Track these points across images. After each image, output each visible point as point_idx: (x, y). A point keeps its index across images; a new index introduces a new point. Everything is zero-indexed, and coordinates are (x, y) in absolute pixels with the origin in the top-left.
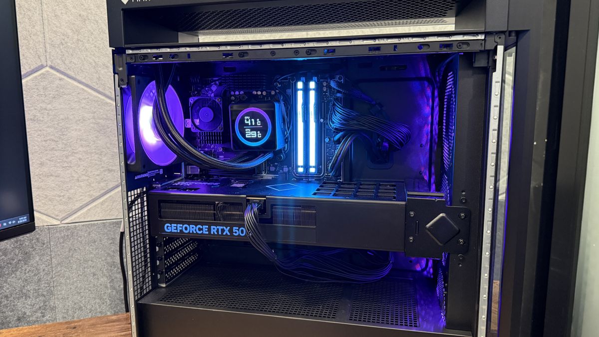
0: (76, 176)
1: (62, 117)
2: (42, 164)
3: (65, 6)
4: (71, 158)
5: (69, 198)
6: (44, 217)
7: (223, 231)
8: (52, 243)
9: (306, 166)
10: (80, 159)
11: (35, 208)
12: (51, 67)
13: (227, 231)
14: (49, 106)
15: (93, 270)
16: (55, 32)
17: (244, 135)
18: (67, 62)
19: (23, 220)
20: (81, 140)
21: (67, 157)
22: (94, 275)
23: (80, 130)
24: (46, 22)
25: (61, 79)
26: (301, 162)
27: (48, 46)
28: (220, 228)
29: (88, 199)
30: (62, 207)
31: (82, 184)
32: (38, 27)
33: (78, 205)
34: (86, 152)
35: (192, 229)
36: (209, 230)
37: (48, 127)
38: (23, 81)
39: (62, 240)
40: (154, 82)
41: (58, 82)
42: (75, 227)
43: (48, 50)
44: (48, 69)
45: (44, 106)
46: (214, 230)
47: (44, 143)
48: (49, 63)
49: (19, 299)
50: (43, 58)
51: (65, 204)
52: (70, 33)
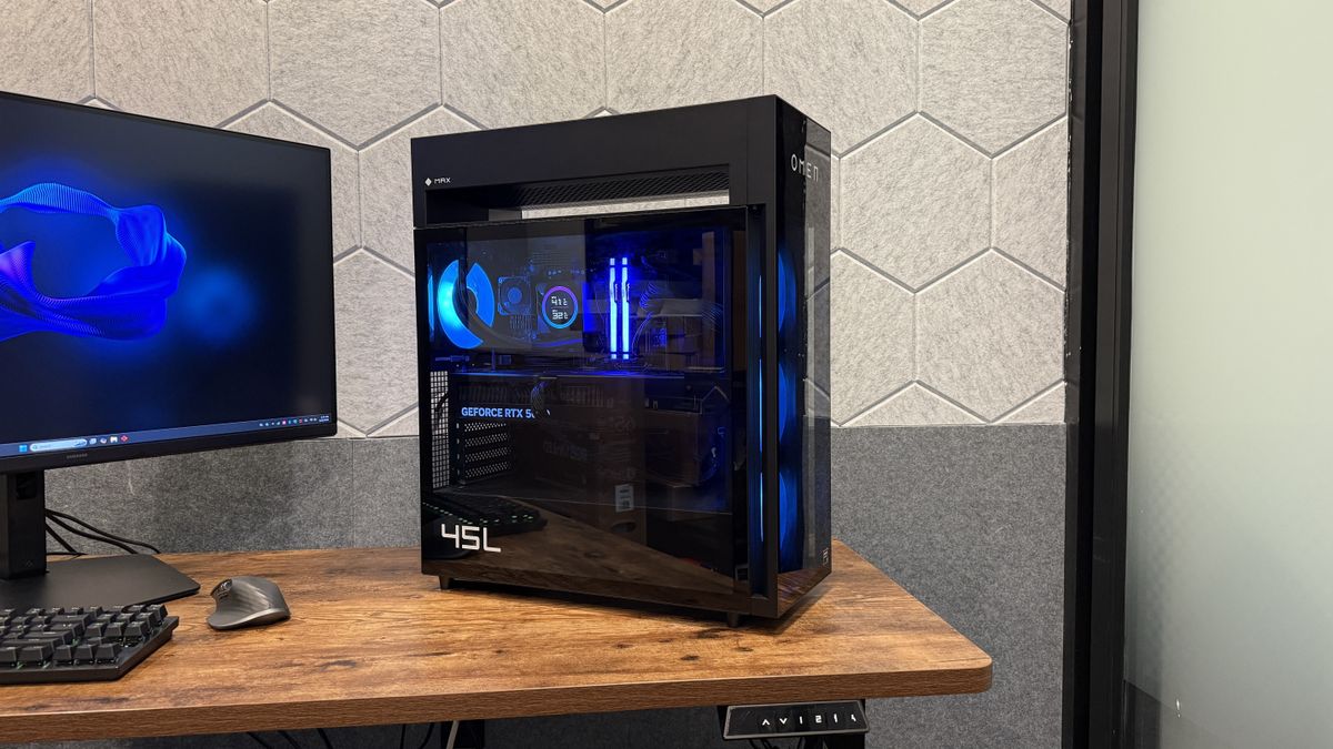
0: (387, 379)
1: (375, 307)
2: (349, 363)
3: (385, 178)
4: (383, 357)
5: (378, 406)
6: (348, 428)
7: (516, 413)
8: (355, 461)
9: (620, 351)
10: (393, 358)
11: (338, 416)
12: (366, 249)
13: (520, 415)
14: (362, 295)
15: (400, 499)
16: (372, 208)
17: (551, 316)
18: (384, 242)
19: (325, 419)
20: (396, 335)
21: (378, 356)
22: (402, 505)
23: (395, 324)
24: (362, 196)
25: (376, 263)
26: (614, 347)
27: (363, 223)
28: (514, 410)
29: (401, 409)
30: (370, 417)
31: (394, 389)
32: (354, 203)
33: (388, 415)
34: (401, 351)
35: (488, 412)
36: (503, 413)
37: (360, 319)
38: (335, 265)
39: (366, 458)
40: (457, 261)
41: (372, 265)
42: (384, 442)
43: (364, 228)
44: (362, 250)
45: (355, 293)
46: (508, 412)
47: (353, 338)
48: (364, 244)
49: (312, 527)
50: (357, 238)
51: (374, 412)
52: (389, 208)
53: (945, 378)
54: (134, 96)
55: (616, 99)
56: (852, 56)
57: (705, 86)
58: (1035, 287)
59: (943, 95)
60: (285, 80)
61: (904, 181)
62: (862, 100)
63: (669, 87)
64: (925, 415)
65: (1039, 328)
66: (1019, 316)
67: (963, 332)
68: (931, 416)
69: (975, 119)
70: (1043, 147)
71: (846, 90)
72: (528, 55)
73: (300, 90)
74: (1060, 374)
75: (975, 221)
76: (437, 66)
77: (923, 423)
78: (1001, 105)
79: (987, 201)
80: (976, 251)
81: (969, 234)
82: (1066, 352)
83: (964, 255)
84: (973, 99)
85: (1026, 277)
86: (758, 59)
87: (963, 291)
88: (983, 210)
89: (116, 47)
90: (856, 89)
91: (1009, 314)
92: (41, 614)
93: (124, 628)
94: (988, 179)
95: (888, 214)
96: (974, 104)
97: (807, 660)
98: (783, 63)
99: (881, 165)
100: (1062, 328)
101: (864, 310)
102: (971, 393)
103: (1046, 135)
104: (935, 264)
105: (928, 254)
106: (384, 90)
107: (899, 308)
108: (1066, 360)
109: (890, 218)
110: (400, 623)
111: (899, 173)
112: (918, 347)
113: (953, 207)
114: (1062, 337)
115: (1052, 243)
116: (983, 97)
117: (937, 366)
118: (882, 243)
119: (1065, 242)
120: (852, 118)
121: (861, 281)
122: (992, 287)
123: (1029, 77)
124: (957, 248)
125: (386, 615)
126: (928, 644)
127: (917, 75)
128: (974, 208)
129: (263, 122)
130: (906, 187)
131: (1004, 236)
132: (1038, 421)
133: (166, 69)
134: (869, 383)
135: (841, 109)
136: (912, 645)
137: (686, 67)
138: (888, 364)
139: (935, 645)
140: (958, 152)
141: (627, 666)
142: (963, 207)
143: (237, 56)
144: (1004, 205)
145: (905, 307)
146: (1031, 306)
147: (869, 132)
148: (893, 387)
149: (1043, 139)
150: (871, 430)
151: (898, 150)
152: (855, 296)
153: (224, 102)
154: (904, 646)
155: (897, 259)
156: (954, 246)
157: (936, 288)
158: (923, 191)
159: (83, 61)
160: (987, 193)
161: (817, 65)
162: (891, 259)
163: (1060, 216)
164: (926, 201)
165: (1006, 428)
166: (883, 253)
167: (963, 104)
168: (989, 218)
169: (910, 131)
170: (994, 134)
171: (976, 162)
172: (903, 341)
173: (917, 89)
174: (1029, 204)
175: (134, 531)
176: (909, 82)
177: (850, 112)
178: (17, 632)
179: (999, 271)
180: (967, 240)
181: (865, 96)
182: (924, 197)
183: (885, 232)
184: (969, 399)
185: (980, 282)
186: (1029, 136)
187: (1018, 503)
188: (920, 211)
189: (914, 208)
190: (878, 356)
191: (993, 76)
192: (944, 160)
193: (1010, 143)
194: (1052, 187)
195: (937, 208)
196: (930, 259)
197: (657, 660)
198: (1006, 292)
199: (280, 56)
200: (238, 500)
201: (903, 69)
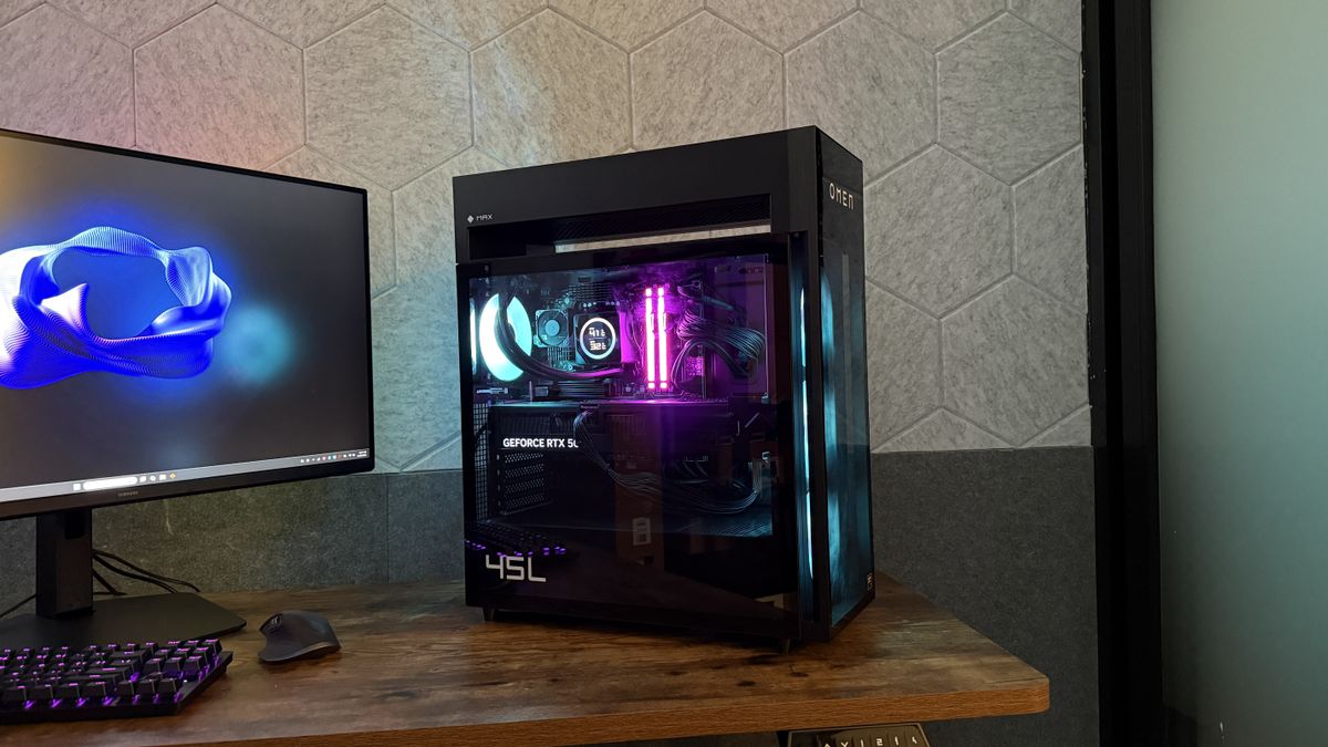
0: (421, 414)
1: (408, 343)
2: (384, 399)
3: (418, 217)
4: (417, 392)
5: (412, 441)
6: (383, 464)
7: (558, 443)
8: (390, 496)
9: (657, 382)
10: (427, 394)
11: (375, 451)
12: (400, 286)
13: (562, 444)
14: (395, 332)
16: (405, 247)
17: (588, 347)
18: (417, 280)
19: (363, 454)
20: (429, 370)
21: (412, 391)
22: (436, 539)
23: (428, 359)
24: (396, 236)
25: (409, 300)
26: (651, 376)
27: (397, 262)
28: (555, 440)
29: (435, 443)
30: (403, 452)
31: (427, 424)
32: (388, 242)
33: (421, 450)
34: (434, 386)
35: (529, 443)
36: (545, 443)
39: (401, 493)
40: (497, 295)
41: (406, 303)
42: (418, 476)
43: (397, 267)
44: (396, 288)
45: (390, 331)
46: (550, 443)
48: (398, 282)
50: (391, 277)
51: (408, 447)
52: (422, 247)
53: (971, 402)
54: (173, 143)
55: (641, 136)
56: (870, 90)
57: (728, 121)
58: (1058, 312)
59: (960, 125)
60: (319, 123)
61: (926, 209)
62: (881, 133)
63: (692, 124)
64: (953, 441)
65: (1063, 351)
66: (1043, 340)
67: (989, 357)
68: (959, 440)
69: (993, 149)
70: (1060, 174)
71: (865, 123)
72: (555, 97)
73: (335, 133)
74: (1086, 398)
75: (995, 246)
76: (467, 107)
77: (952, 448)
78: (1019, 134)
79: (1007, 228)
80: (997, 277)
81: (990, 260)
82: (1090, 375)
83: (986, 281)
84: (989, 129)
85: (1048, 302)
86: (778, 96)
87: (986, 316)
88: (1003, 237)
89: (156, 96)
90: (875, 121)
91: (1033, 338)
92: (99, 650)
93: (182, 663)
94: (1007, 206)
95: (910, 242)
96: (990, 134)
97: (864, 684)
98: (803, 98)
99: (901, 194)
100: (1085, 351)
101: (889, 337)
102: (998, 417)
103: (1062, 162)
104: (958, 291)
105: (950, 280)
106: (415, 132)
107: (923, 333)
108: (1091, 383)
109: (911, 246)
110: (450, 655)
111: (920, 202)
112: (945, 373)
113: (973, 234)
114: (1085, 360)
115: (1072, 268)
116: (999, 127)
117: (963, 391)
118: (904, 270)
119: (1085, 265)
120: (871, 150)
121: (885, 308)
122: (1015, 312)
123: (1043, 106)
124: (979, 275)
125: (435, 647)
126: (981, 666)
127: (936, 108)
128: (994, 234)
129: (298, 165)
130: (926, 215)
131: (1025, 261)
132: (1065, 444)
133: (205, 116)
134: (896, 409)
135: (861, 141)
136: (966, 667)
137: (708, 104)
138: (914, 389)
139: (989, 666)
140: (976, 180)
141: (685, 693)
142: (983, 233)
143: (273, 103)
144: (1024, 231)
145: (929, 333)
146: (1054, 329)
147: (888, 163)
148: (921, 411)
149: (1059, 166)
150: (899, 454)
151: (917, 179)
152: (879, 323)
153: (260, 147)
154: (959, 667)
155: (920, 286)
156: (976, 271)
157: (960, 314)
158: (943, 219)
159: (123, 111)
160: (1007, 220)
161: (836, 99)
162: (914, 286)
163: (1079, 242)
164: (948, 228)
165: (1034, 451)
166: (906, 280)
167: (980, 133)
168: (1010, 244)
169: (929, 161)
170: (1010, 162)
171: (995, 189)
172: (929, 367)
173: (936, 120)
174: (1049, 229)
175: (172, 570)
176: (927, 113)
177: (870, 144)
178: (77, 668)
179: (1021, 296)
180: (989, 266)
181: (884, 129)
182: (945, 225)
183: (906, 261)
184: (996, 423)
185: (1003, 306)
186: (1045, 163)
187: (1048, 527)
188: (942, 238)
189: (936, 236)
190: (905, 382)
191: (1010, 107)
192: (963, 188)
193: (1027, 171)
194: (1071, 213)
195: (957, 235)
196: (953, 285)
197: (713, 686)
198: (1029, 317)
199: (315, 102)
200: (274, 538)
201: (920, 102)
